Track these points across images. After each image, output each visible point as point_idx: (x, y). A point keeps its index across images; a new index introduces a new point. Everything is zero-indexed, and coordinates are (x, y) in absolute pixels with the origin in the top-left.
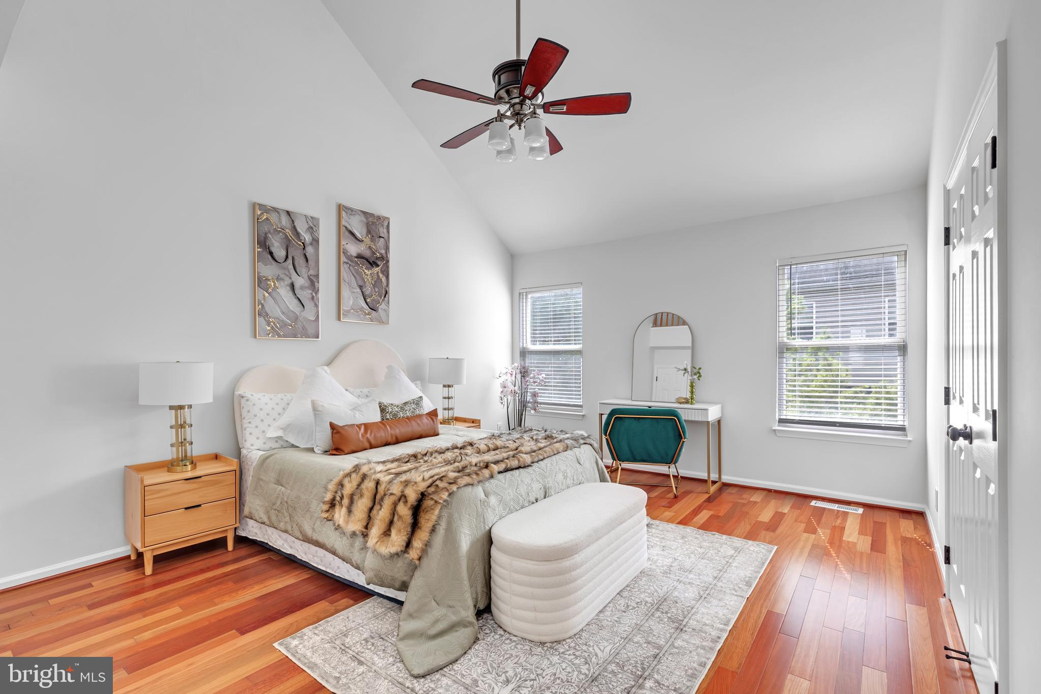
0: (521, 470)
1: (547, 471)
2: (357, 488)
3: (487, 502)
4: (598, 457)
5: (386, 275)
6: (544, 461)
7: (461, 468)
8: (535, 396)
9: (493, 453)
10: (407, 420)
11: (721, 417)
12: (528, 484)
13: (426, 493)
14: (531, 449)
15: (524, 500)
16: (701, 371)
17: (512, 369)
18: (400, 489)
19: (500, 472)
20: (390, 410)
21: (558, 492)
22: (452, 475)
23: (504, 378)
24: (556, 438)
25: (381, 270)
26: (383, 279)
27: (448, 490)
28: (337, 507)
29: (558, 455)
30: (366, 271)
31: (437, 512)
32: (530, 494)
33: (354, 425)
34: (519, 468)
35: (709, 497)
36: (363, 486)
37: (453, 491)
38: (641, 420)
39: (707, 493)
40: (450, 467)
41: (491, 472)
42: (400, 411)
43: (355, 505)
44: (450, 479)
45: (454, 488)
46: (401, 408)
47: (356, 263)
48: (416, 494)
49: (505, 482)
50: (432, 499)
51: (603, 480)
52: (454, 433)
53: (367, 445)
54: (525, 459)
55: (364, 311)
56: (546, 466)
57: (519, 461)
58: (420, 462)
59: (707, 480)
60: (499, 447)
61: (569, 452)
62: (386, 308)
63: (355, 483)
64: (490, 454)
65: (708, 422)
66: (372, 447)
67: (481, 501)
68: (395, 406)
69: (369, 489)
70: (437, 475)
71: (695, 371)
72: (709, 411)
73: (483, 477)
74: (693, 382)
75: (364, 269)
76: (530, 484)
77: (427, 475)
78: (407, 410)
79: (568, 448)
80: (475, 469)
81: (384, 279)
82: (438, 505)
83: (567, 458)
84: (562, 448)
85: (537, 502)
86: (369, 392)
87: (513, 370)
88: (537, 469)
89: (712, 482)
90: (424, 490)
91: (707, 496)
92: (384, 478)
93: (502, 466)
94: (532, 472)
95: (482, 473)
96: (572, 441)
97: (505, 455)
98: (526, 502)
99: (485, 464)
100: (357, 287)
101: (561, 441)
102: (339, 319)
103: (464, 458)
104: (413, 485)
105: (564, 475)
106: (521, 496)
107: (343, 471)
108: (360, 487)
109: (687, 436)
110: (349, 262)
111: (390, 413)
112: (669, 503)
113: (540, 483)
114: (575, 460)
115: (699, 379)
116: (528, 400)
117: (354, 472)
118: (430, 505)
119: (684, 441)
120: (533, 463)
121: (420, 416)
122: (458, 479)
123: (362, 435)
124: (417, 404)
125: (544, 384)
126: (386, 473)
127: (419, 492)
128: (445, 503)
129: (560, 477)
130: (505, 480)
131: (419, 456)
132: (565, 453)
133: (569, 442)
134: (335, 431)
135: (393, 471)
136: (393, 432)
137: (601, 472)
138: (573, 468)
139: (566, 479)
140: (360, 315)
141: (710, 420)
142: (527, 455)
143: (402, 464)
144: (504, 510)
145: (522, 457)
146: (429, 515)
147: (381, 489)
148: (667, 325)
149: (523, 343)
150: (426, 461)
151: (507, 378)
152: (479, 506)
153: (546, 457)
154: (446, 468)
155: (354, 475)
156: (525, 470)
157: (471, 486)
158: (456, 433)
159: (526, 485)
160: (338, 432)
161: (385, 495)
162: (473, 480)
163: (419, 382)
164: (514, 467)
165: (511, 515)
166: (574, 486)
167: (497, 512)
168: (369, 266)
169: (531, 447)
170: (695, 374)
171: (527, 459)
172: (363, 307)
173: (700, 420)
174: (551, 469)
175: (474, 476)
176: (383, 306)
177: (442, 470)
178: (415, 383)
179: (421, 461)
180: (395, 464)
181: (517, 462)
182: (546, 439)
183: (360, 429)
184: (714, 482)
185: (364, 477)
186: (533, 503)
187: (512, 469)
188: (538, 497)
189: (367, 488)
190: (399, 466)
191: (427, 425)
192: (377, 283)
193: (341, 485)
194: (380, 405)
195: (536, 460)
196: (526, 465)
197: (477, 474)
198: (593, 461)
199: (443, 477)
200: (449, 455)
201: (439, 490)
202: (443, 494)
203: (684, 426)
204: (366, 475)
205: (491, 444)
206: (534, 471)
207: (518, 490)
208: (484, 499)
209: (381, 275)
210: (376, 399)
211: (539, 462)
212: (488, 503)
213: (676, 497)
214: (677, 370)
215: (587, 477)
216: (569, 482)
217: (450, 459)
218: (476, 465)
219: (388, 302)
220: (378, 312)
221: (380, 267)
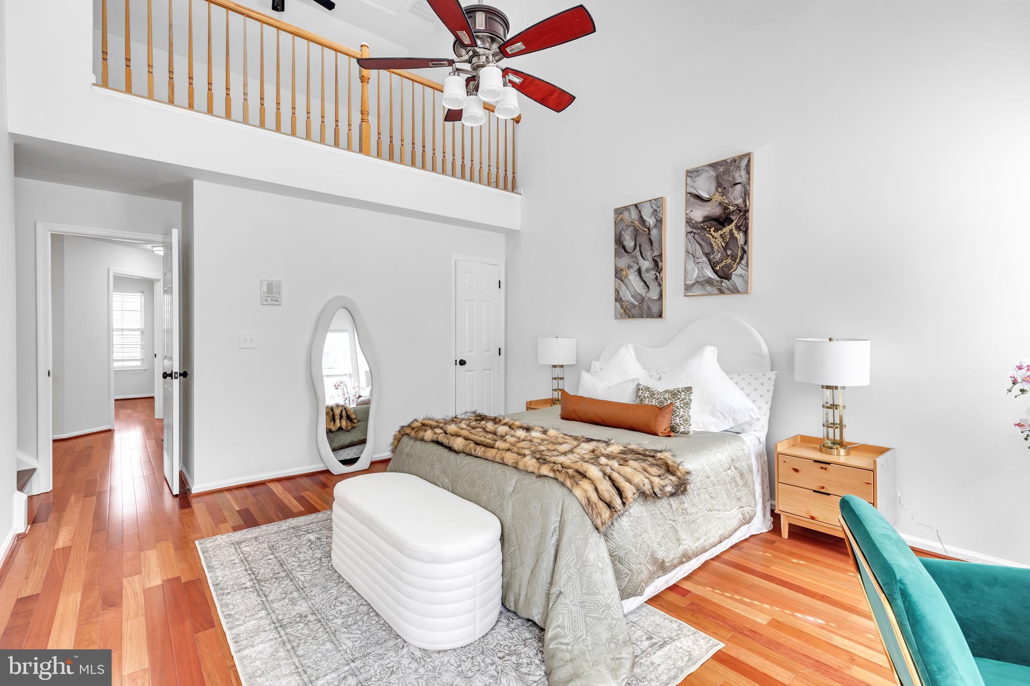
5: (744, 229)
25: (736, 226)
30: (714, 234)
47: (703, 228)
55: (712, 283)
75: (712, 232)
81: (740, 236)
100: (703, 256)
102: (687, 294)
110: (694, 230)
168: (719, 226)
172: (710, 277)
176: (739, 271)
192: (730, 243)
209: (736, 233)
219: (746, 265)
220: (731, 280)
221: (735, 222)
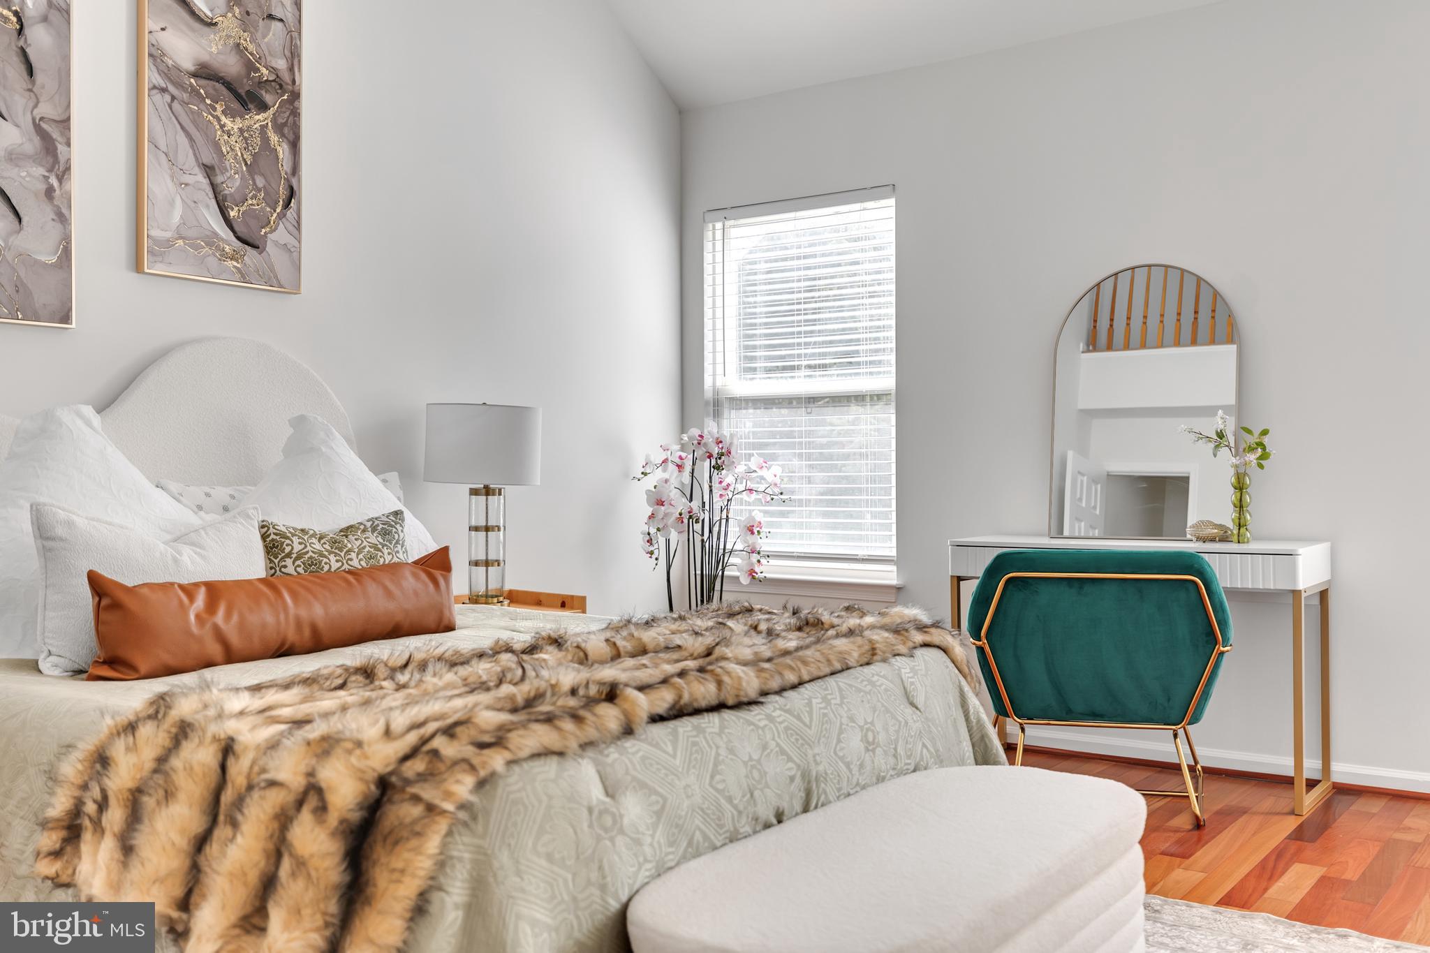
0: (727, 714)
1: (811, 721)
2: (155, 771)
3: (613, 815)
4: (967, 688)
5: (291, 137)
6: (802, 689)
7: (520, 700)
8: (753, 533)
9: (630, 662)
10: (350, 577)
11: (1329, 582)
12: (751, 759)
13: (394, 779)
14: (756, 653)
15: (740, 813)
16: (1266, 440)
17: (682, 450)
18: (303, 768)
19: (656, 719)
20: (297, 547)
21: (849, 795)
22: (489, 718)
23: (657, 476)
24: (833, 627)
25: (274, 120)
26: (279, 149)
27: (473, 768)
28: (87, 836)
29: (845, 674)
30: (224, 119)
31: (433, 844)
32: (757, 793)
33: (172, 584)
34: (719, 707)
35: (1301, 826)
36: (176, 762)
37: (493, 774)
38: (1088, 588)
39: (1292, 813)
40: (483, 698)
41: (626, 714)
42: (330, 553)
43: (144, 828)
44: (484, 732)
45: (497, 760)
46: (334, 542)
47: (194, 92)
48: (361, 779)
49: (675, 749)
50: (416, 799)
51: (983, 757)
52: (503, 624)
53: (215, 650)
54: (740, 678)
55: (218, 248)
56: (809, 704)
57: (720, 683)
58: (381, 688)
59: (1292, 778)
60: (650, 646)
61: (876, 668)
62: (291, 241)
63: (148, 754)
64: (619, 666)
65: (1296, 594)
66: (231, 657)
67: (590, 810)
68: (312, 536)
69: (197, 769)
70: (436, 719)
71: (1252, 440)
72: (1301, 561)
73: (597, 729)
74: (1245, 474)
75: (219, 113)
76: (759, 761)
77: (400, 721)
78: (350, 551)
79: (874, 655)
80: (572, 702)
81: (283, 151)
82: (438, 818)
83: (872, 683)
84: (855, 655)
85: (780, 822)
86: (233, 497)
87: (684, 455)
88: (778, 713)
89: (1307, 785)
90: (389, 769)
91: (1291, 824)
92: (250, 735)
93: (664, 699)
94: (762, 724)
95: (595, 715)
96: (886, 634)
97: (670, 669)
98: (744, 820)
99: (605, 690)
100: (197, 170)
101: (851, 633)
102: (138, 267)
103: (531, 673)
104: (349, 752)
105: (865, 739)
106: (730, 799)
107: (113, 718)
108: (167, 767)
109: (1232, 633)
110: (171, 88)
111: (297, 558)
112: (1180, 842)
113: (790, 759)
114: (899, 692)
115: (1261, 466)
116: (729, 546)
117: (150, 717)
118: (408, 820)
119: (1222, 653)
120: (765, 693)
121: (394, 568)
122: (510, 731)
123: (198, 616)
124: (385, 533)
125: (778, 497)
126: (259, 719)
127: (371, 776)
128: (462, 815)
129: (854, 743)
130: (675, 742)
131: (381, 672)
132: (866, 670)
133: (880, 637)
134: (105, 602)
135: (286, 712)
136: (303, 613)
137: (977, 737)
138: (894, 717)
139: (873, 751)
140: (205, 256)
141: (1301, 586)
142: (744, 668)
143: (318, 694)
144: (671, 844)
145: (728, 673)
146: (406, 855)
147: (239, 770)
148: (1127, 347)
149: (714, 375)
150: (403, 686)
151: (666, 475)
152: (585, 825)
153: (806, 677)
154: (471, 699)
155: (146, 730)
156: (743, 714)
157: (555, 759)
158: (511, 624)
159: (745, 763)
160: (116, 606)
161: (250, 788)
162: (565, 738)
163: (395, 474)
164: (703, 704)
165: (694, 864)
166: (898, 775)
167: (647, 850)
168: (235, 105)
169: (756, 649)
170: (1251, 449)
171: (750, 683)
172: (215, 234)
173: (1271, 586)
174: (825, 715)
175: (568, 725)
176: (280, 235)
177: (457, 706)
178: (382, 476)
179: (385, 684)
180: (295, 693)
181: (712, 687)
182: (800, 629)
183: (191, 597)
184: (1311, 784)
185: (183, 730)
186: (767, 826)
187: (697, 712)
188: (785, 805)
189: (189, 770)
190: (305, 700)
191: (416, 593)
192: (260, 160)
193: (102, 760)
194: (266, 531)
195: (775, 684)
196: (745, 700)
197: (577, 718)
198: (953, 699)
199: (457, 724)
200: (483, 669)
201: (442, 767)
202: (458, 782)
203: (1222, 604)
204: (190, 725)
205: (625, 639)
206: (770, 718)
207: (718, 777)
208: (604, 803)
209: (274, 138)
210: (251, 512)
211: (786, 694)
212: (618, 818)
213: (1198, 825)
214: (1193, 436)
215: (937, 751)
216: (881, 761)
217: (484, 678)
218: (573, 692)
219: (296, 225)
220: (265, 252)
221: (272, 111)
